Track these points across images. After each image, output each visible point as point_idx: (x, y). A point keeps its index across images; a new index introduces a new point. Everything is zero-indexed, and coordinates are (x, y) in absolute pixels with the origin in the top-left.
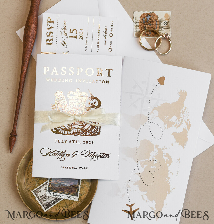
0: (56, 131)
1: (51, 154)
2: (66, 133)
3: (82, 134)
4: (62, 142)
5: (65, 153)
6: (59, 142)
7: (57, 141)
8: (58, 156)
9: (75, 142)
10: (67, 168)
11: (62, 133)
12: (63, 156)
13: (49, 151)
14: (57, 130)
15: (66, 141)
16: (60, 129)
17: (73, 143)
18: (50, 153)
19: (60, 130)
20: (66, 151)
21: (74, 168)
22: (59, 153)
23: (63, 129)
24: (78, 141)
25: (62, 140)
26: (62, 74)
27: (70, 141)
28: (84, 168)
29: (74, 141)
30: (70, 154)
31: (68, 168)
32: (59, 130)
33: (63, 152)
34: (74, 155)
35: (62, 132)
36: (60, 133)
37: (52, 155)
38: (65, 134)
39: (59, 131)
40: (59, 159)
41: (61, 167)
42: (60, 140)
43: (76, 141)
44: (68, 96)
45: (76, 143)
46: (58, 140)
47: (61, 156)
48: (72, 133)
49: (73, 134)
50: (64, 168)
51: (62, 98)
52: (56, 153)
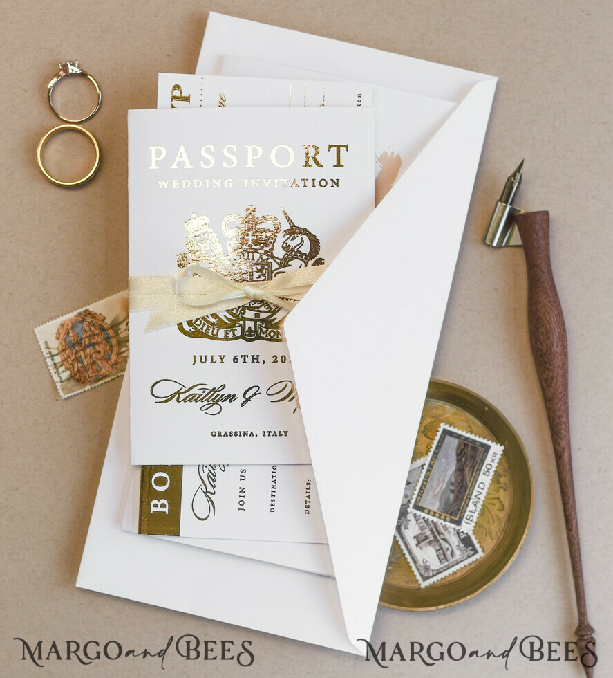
0: (194, 330)
1: (182, 397)
2: (221, 334)
3: (269, 337)
4: (212, 362)
5: (221, 393)
6: (204, 360)
7: (198, 359)
8: (202, 400)
9: (249, 360)
10: (228, 434)
11: (210, 334)
12: (215, 402)
13: (176, 388)
14: (195, 328)
15: (222, 358)
16: (204, 324)
17: (245, 362)
18: (180, 394)
19: (203, 326)
20: (224, 386)
21: (249, 434)
22: (204, 394)
23: (213, 324)
24: (258, 356)
25: (212, 357)
26: (203, 166)
27: (234, 359)
28: (278, 434)
29: (245, 356)
30: (235, 395)
31: (234, 434)
32: (201, 327)
33: (216, 391)
34: (247, 396)
35: (211, 331)
36: (205, 336)
37: (184, 400)
38: (221, 339)
39: (202, 329)
40: (206, 411)
41: (213, 434)
42: (206, 356)
43: (253, 356)
44: (223, 228)
45: (253, 362)
46: (201, 356)
47: (211, 402)
48: (238, 333)
49: (242, 337)
50: (220, 434)
51: (206, 236)
52: (195, 395)
